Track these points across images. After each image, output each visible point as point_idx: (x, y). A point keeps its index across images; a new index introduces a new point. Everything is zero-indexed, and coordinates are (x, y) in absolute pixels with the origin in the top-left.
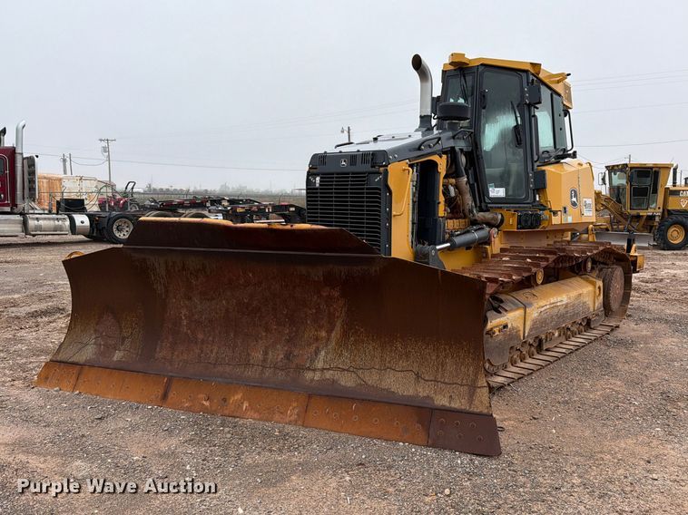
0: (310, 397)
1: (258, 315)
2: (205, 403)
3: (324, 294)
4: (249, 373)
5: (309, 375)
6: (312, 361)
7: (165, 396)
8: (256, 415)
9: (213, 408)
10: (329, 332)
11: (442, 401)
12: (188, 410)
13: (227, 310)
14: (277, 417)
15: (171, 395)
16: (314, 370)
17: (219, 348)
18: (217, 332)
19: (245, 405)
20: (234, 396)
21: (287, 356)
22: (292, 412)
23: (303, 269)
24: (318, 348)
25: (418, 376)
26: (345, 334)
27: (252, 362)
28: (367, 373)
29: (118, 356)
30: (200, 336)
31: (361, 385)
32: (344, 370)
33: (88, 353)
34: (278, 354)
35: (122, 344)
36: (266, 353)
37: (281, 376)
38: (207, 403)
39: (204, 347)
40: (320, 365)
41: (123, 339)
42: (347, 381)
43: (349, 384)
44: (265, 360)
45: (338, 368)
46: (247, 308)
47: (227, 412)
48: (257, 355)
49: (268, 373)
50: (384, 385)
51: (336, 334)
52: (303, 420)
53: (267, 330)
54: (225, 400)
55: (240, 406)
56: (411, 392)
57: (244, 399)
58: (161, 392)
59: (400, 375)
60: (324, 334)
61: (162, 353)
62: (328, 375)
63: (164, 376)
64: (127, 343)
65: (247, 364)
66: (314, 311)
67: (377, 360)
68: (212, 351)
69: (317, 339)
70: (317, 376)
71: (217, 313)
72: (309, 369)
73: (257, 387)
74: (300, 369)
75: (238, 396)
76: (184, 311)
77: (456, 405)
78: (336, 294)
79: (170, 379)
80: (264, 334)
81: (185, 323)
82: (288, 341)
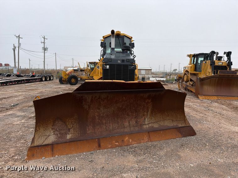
0: (148, 132)
1: (125, 111)
2: (116, 144)
3: (146, 101)
4: (126, 130)
5: (145, 126)
6: (144, 122)
7: (99, 146)
8: (135, 143)
9: (120, 145)
10: (147, 112)
11: (180, 125)
12: (111, 148)
13: (114, 111)
14: (142, 141)
15: (102, 144)
16: (146, 125)
17: (112, 124)
18: (110, 119)
19: (130, 140)
20: (125, 138)
21: (136, 122)
22: (146, 139)
23: (142, 95)
24: (145, 118)
25: (172, 120)
26: (152, 113)
27: (125, 126)
28: (160, 122)
29: (69, 137)
30: (104, 122)
31: (160, 126)
32: (154, 123)
33: (52, 138)
34: (133, 122)
35: (69, 131)
36: (129, 122)
37: (137, 129)
38: (117, 144)
39: (107, 125)
40: (147, 123)
41: (69, 130)
42: (156, 126)
43: (157, 126)
44: (130, 125)
45: (152, 123)
46: (121, 109)
47: (125, 144)
48: (126, 124)
49: (132, 129)
50: (165, 125)
51: (149, 113)
52: (150, 140)
53: (128, 115)
54: (123, 141)
55: (129, 141)
56: (172, 125)
57: (129, 138)
58: (97, 145)
59: (168, 121)
60: (146, 113)
61: (90, 130)
62: (150, 125)
63: (96, 139)
64: (72, 130)
65: (124, 128)
66: (143, 107)
67: (161, 118)
68: (110, 126)
69: (144, 115)
70: (147, 126)
71: (110, 112)
72: (144, 125)
73: (131, 134)
74: (141, 125)
75: (127, 138)
76: (96, 114)
77: (183, 125)
78: (150, 101)
79: (99, 139)
80: (127, 117)
81: (97, 118)
82: (135, 117)
